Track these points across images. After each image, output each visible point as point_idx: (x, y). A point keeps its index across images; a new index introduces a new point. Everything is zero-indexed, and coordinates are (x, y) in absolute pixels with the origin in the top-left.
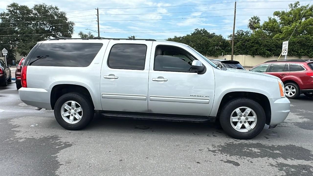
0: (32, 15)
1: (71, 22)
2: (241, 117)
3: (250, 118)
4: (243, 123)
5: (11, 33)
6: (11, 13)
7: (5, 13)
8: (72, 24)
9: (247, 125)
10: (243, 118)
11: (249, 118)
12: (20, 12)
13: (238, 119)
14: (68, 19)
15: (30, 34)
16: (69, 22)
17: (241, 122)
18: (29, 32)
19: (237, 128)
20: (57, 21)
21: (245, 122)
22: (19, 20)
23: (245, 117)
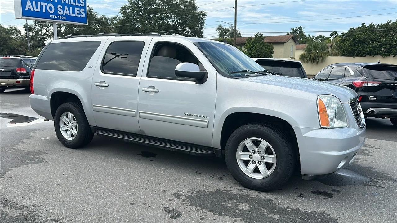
0: (155, 6)
1: (202, 12)
2: (253, 154)
3: (267, 158)
4: (257, 163)
5: (131, 32)
6: (133, 6)
7: (126, 5)
8: (204, 14)
9: (262, 168)
10: (257, 156)
11: (265, 156)
12: (142, 3)
13: (249, 156)
14: (198, 8)
15: (151, 31)
16: (199, 12)
17: (254, 162)
18: (150, 29)
19: (247, 171)
20: (183, 12)
21: (260, 163)
22: (141, 13)
23: (260, 155)
